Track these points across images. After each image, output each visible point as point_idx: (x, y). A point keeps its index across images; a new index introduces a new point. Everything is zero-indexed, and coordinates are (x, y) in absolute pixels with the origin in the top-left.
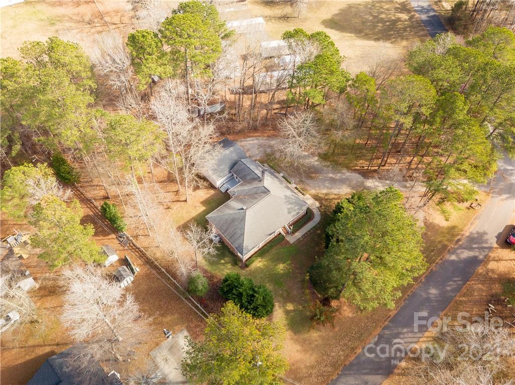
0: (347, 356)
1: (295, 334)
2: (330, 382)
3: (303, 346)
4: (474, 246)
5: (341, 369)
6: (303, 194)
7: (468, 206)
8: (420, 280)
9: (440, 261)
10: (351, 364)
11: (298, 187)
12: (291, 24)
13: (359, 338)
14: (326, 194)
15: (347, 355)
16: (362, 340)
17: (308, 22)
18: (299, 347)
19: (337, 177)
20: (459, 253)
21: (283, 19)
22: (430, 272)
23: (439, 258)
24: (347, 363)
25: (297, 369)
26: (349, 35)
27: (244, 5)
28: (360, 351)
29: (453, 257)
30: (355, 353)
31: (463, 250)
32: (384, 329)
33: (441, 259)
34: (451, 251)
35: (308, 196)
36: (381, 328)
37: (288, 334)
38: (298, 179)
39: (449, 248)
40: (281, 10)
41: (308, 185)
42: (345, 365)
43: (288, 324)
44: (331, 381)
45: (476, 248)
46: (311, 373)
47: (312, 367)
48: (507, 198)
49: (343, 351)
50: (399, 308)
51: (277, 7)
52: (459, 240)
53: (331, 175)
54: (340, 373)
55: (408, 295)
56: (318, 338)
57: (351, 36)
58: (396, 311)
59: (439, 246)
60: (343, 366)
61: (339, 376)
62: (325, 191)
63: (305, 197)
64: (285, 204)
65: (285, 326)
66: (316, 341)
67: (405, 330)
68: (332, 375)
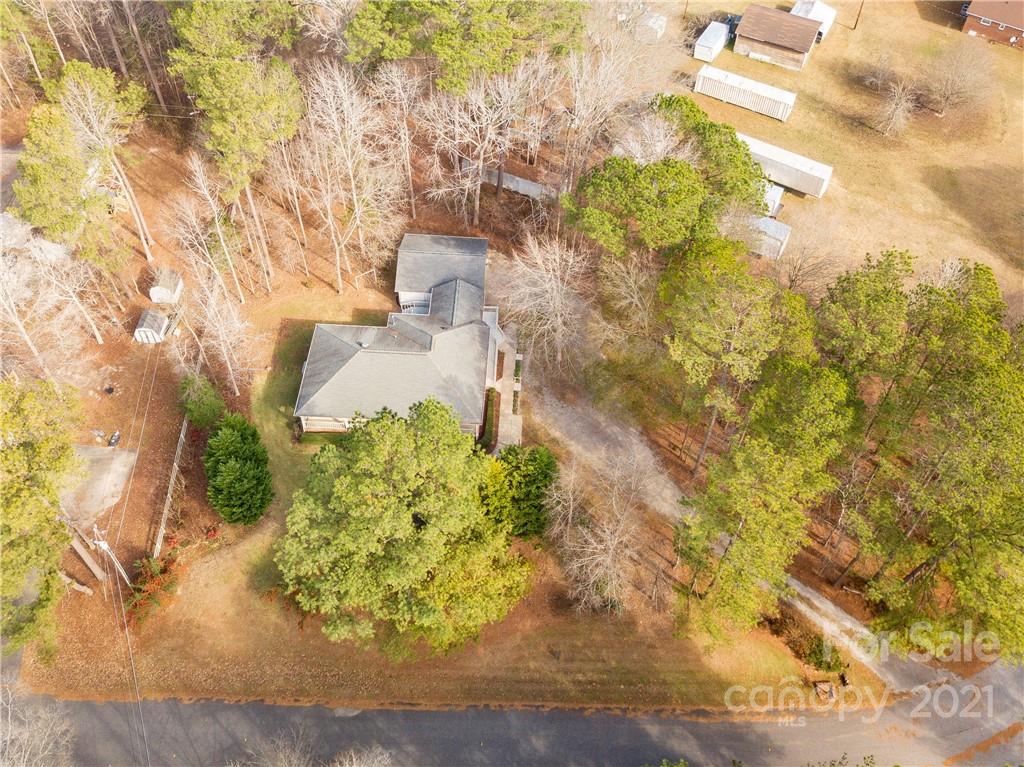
0: (281, 692)
1: (249, 588)
2: (214, 700)
3: (238, 615)
4: (724, 751)
5: (252, 699)
6: (514, 411)
7: (812, 679)
8: (539, 704)
9: (618, 712)
10: (272, 708)
11: (519, 395)
12: (854, 139)
13: (331, 686)
14: (554, 441)
15: (283, 692)
16: (331, 694)
17: (895, 154)
18: (231, 612)
19: (608, 431)
20: (673, 734)
21: (850, 121)
22: (574, 709)
23: (624, 706)
24: (269, 701)
25: (197, 637)
26: (959, 219)
27: (794, 60)
28: (308, 704)
29: (653, 730)
30: (296, 700)
31: (691, 737)
32: (380, 712)
33: (625, 711)
34: (663, 715)
35: (519, 419)
36: (380, 708)
37: (240, 579)
38: (537, 383)
39: (666, 707)
40: (864, 105)
41: (542, 403)
42: (262, 701)
43: (255, 566)
44: (217, 701)
45: (722, 757)
46: (208, 663)
47: (220, 658)
48: (923, 740)
49: (287, 679)
50: (446, 709)
51: (864, 97)
52: (704, 713)
53: (601, 418)
54: (243, 703)
55: (487, 706)
56: (272, 628)
57: (961, 226)
58: (435, 709)
59: (654, 690)
60: (258, 698)
61: (237, 706)
62: (556, 434)
63: (512, 417)
64: (438, 388)
65: (249, 563)
66: (266, 628)
67: (411, 749)
68: (228, 694)
